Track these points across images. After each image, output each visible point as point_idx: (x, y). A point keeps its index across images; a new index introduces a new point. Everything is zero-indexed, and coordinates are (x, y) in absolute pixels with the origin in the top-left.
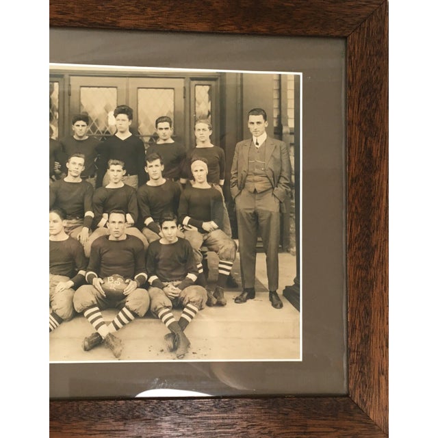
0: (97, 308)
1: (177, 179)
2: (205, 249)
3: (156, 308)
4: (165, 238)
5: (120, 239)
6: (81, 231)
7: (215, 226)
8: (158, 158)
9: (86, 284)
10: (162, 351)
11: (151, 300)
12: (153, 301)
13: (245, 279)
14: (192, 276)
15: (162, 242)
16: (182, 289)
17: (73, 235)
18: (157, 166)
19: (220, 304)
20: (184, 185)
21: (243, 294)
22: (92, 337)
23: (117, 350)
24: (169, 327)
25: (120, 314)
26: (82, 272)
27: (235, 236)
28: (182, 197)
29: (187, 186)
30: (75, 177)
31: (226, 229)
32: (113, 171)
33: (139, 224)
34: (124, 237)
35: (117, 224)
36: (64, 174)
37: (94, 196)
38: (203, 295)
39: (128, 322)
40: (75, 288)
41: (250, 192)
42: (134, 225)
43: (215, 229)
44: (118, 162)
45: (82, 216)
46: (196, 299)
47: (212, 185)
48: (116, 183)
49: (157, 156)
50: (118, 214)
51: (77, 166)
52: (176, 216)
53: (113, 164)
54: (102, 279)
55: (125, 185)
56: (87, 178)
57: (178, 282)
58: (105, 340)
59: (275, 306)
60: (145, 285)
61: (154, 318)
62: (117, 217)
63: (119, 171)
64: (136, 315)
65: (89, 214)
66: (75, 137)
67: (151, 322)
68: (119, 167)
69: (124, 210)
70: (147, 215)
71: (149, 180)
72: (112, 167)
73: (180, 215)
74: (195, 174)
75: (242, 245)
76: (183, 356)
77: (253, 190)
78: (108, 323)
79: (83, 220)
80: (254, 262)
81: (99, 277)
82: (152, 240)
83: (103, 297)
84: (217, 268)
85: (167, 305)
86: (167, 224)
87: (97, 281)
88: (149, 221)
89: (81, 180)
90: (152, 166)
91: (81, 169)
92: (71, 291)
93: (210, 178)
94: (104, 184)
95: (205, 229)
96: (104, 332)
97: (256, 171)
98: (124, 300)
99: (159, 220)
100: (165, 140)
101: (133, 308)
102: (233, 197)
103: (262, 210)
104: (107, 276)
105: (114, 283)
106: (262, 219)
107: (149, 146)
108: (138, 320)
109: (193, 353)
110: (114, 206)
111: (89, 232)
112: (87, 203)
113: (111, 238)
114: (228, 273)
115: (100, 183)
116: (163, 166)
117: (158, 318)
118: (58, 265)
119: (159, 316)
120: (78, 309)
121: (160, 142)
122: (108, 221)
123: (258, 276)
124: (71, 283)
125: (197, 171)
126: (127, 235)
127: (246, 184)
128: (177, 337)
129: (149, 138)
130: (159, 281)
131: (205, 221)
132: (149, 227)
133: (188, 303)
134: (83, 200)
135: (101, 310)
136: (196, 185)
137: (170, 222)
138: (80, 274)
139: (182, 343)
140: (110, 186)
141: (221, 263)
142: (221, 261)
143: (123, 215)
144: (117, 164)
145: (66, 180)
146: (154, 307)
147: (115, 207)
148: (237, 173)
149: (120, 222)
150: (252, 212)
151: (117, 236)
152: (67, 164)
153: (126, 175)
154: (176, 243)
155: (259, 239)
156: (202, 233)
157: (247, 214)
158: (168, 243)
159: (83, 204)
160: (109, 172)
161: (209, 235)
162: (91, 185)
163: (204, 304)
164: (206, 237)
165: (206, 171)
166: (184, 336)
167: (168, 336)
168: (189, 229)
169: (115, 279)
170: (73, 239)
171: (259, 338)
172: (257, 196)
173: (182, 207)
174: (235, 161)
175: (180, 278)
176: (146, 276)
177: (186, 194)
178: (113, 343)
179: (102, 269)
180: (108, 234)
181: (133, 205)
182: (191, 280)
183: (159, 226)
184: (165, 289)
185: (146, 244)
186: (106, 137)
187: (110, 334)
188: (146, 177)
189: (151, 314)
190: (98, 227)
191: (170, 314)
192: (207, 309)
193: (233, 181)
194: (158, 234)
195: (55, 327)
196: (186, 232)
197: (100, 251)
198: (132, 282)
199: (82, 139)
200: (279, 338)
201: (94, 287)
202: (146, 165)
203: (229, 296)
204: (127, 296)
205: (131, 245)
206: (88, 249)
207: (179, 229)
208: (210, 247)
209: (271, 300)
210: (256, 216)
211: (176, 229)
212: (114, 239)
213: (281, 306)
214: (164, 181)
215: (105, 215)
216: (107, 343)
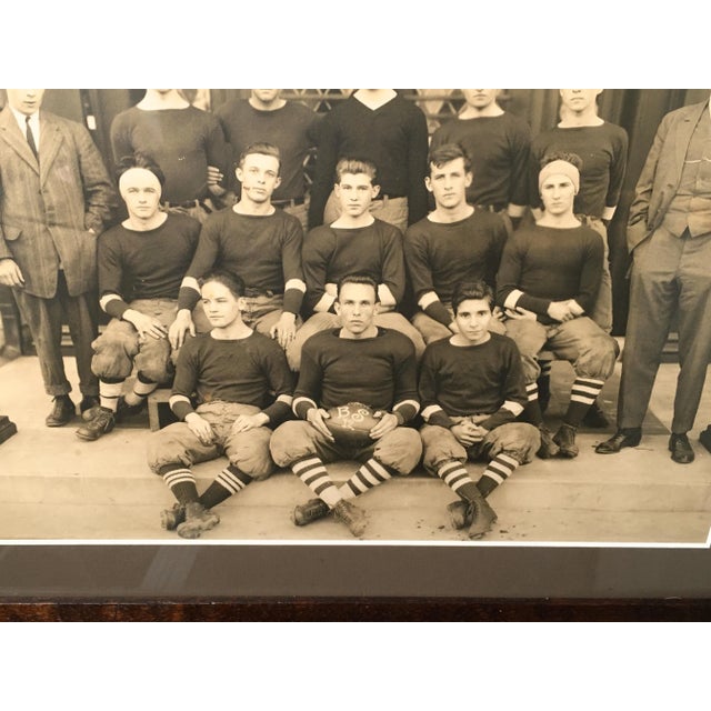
0: (317, 460)
1: (501, 206)
2: (548, 355)
3: (435, 460)
4: (463, 333)
5: (364, 336)
6: (279, 320)
7: (578, 309)
8: (460, 155)
9: (294, 418)
10: (442, 527)
11: (425, 447)
12: (429, 449)
13: (625, 411)
14: (514, 407)
15: (454, 341)
16: (491, 429)
17: (261, 329)
18: (454, 175)
19: (565, 455)
20: (516, 222)
21: (615, 438)
22: (309, 506)
23: (358, 525)
24: (457, 491)
25: (363, 470)
26: (284, 398)
27: (619, 329)
28: (509, 247)
29: (526, 222)
30: (259, 202)
31: (600, 317)
32: (349, 187)
33: (407, 306)
34: (373, 333)
35: (357, 305)
36: (232, 196)
37: (305, 246)
38: (532, 439)
39: (378, 482)
40: (272, 425)
41: (673, 235)
42: (396, 309)
43: (575, 317)
44: (360, 165)
45: (280, 290)
46: (517, 446)
47: (584, 221)
48: (355, 217)
49: (458, 150)
50: (360, 285)
51: (261, 176)
52: (490, 290)
53: (348, 171)
54: (327, 410)
55: (377, 220)
56: (289, 203)
57: (483, 417)
58: (333, 510)
59: (676, 458)
60: (415, 422)
61: (429, 476)
62: (356, 291)
63: (362, 188)
64: (394, 472)
65: (295, 284)
66: (253, 102)
67: (424, 483)
68: (364, 179)
69: (374, 275)
70: (427, 286)
71: (434, 208)
72: (346, 179)
73: (500, 286)
74: (546, 195)
75: (631, 347)
76: (482, 536)
77: (680, 231)
78: (339, 485)
79: (282, 298)
80: (649, 382)
81: (319, 407)
82: (432, 339)
83: (328, 441)
84: (568, 392)
85: (456, 456)
86: (468, 306)
87: (316, 414)
88: (428, 299)
89: (272, 211)
90: (443, 176)
91: (272, 184)
92: (265, 433)
93: (581, 205)
94: (326, 219)
95: (552, 316)
96: (331, 497)
97: (699, 185)
98: (371, 447)
99: (452, 298)
100: (480, 108)
101: (389, 460)
102: (631, 246)
103: (694, 277)
104: (336, 405)
105: (351, 418)
106: (689, 294)
107: (438, 125)
108: (399, 480)
109: (502, 532)
110: (349, 267)
111: (296, 323)
112: (289, 262)
113: (343, 334)
114: (590, 401)
115: (317, 217)
116: (470, 176)
117: (437, 476)
118: (234, 385)
119: (441, 473)
120: (280, 461)
121: (467, 114)
122: (337, 300)
123: (653, 406)
124: (263, 417)
125: (551, 186)
126: (380, 329)
127: (668, 216)
128: (472, 508)
129: (440, 105)
130: (444, 415)
131: (555, 301)
132: (429, 312)
133: (499, 453)
134: (281, 256)
135: (325, 462)
136: (546, 221)
137: (476, 302)
138: (282, 403)
139: (480, 515)
140: (343, 223)
141: (577, 382)
142: (579, 379)
143: (370, 289)
144: (358, 171)
145: (239, 209)
146: (432, 458)
147: (354, 271)
148: (651, 190)
149: (364, 302)
150: (668, 279)
151: (357, 329)
152: (238, 171)
153: (380, 197)
154: (486, 343)
155: (673, 336)
156: (545, 324)
157: (655, 284)
158: (468, 344)
159: (280, 263)
160: (339, 191)
161: (560, 328)
162: (297, 220)
163: (532, 455)
164: (553, 333)
165: (573, 188)
166: (487, 506)
167: (455, 505)
168: (516, 316)
169: (353, 410)
170: (262, 335)
171: (633, 511)
172: (687, 246)
173: (506, 271)
174: (650, 161)
175: (488, 410)
176: (417, 406)
177: (519, 240)
178: (349, 515)
179: (325, 393)
180: (337, 326)
181: (394, 266)
182: (510, 412)
183: (451, 311)
184: (455, 429)
185: (421, 345)
186: (331, 102)
187: (343, 501)
188: (429, 203)
189: (424, 469)
190: (316, 312)
191: (463, 471)
192: (538, 464)
193: (635, 210)
194: (447, 326)
195: (238, 488)
196: (509, 323)
197: (320, 360)
198: (387, 416)
199: (273, 108)
200: (672, 511)
201: (311, 424)
202: (428, 173)
203: (585, 442)
204: (377, 440)
205: (388, 347)
206: (294, 356)
207: (496, 316)
208: (559, 352)
209: (672, 448)
210: (675, 288)
211: (487, 317)
212: (352, 337)
213: (691, 459)
214: (469, 211)
215: (331, 288)
216: (339, 515)
